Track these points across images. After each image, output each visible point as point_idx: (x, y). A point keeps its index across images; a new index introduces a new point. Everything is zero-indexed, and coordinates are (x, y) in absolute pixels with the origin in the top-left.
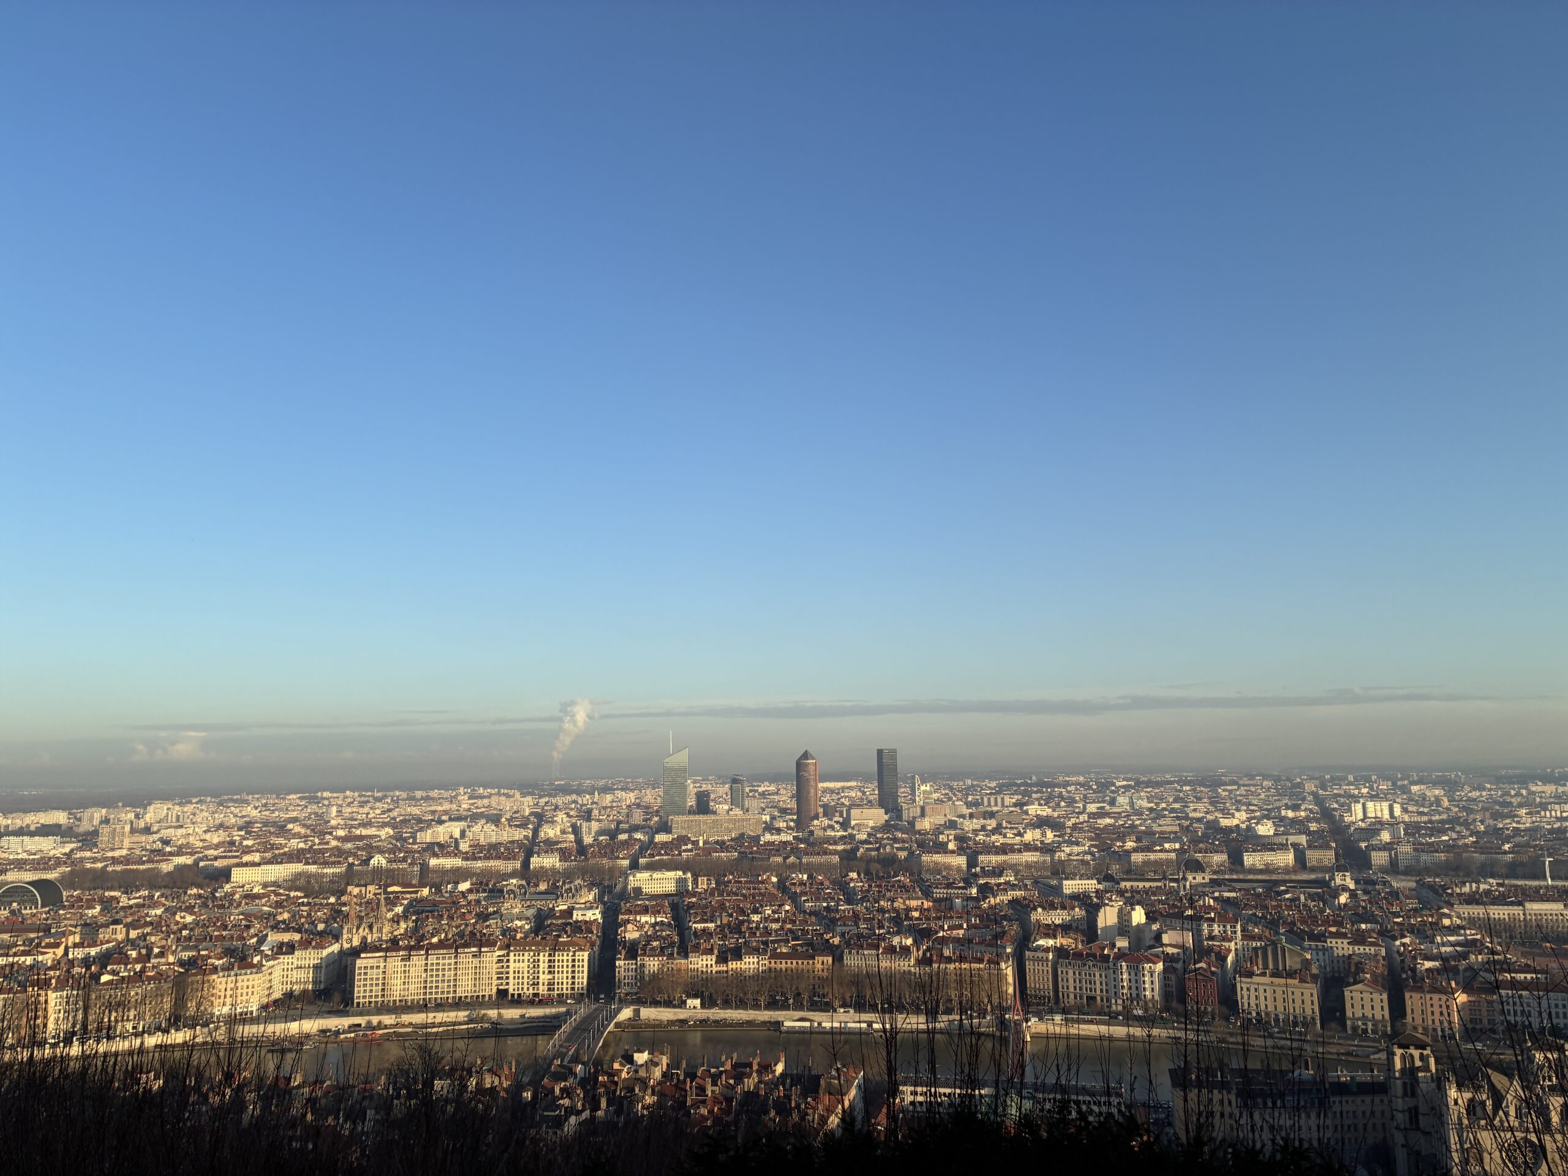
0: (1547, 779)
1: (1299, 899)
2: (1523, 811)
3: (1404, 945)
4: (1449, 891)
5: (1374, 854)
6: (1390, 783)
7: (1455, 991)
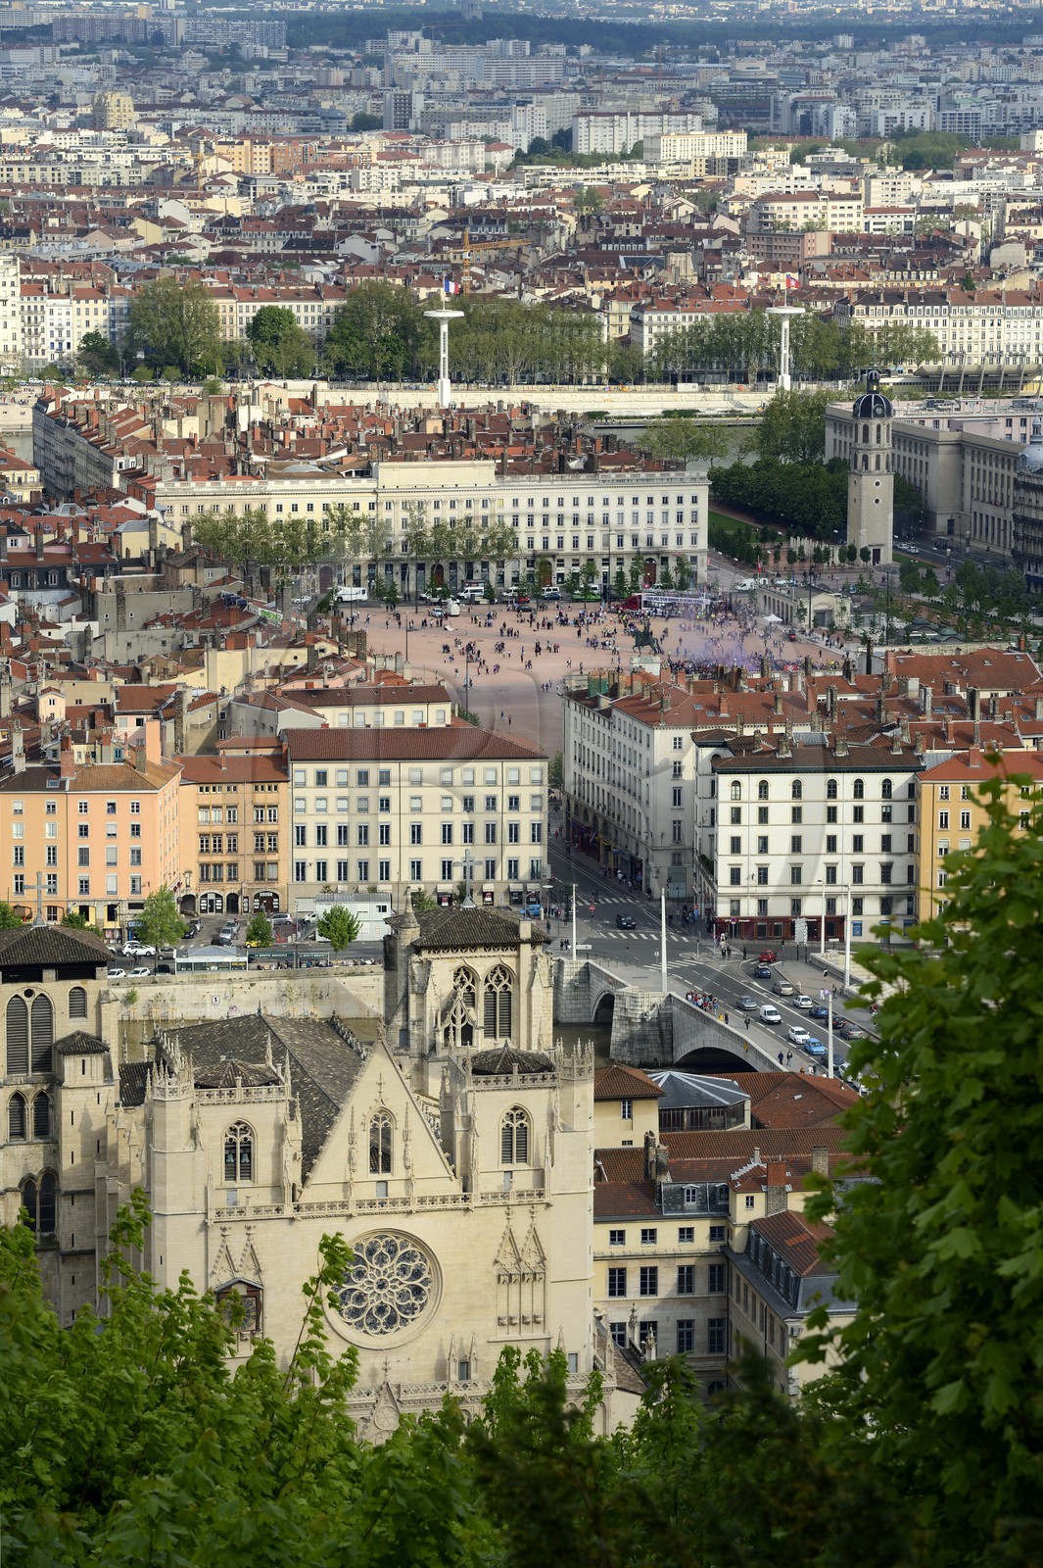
7: (166, 773)
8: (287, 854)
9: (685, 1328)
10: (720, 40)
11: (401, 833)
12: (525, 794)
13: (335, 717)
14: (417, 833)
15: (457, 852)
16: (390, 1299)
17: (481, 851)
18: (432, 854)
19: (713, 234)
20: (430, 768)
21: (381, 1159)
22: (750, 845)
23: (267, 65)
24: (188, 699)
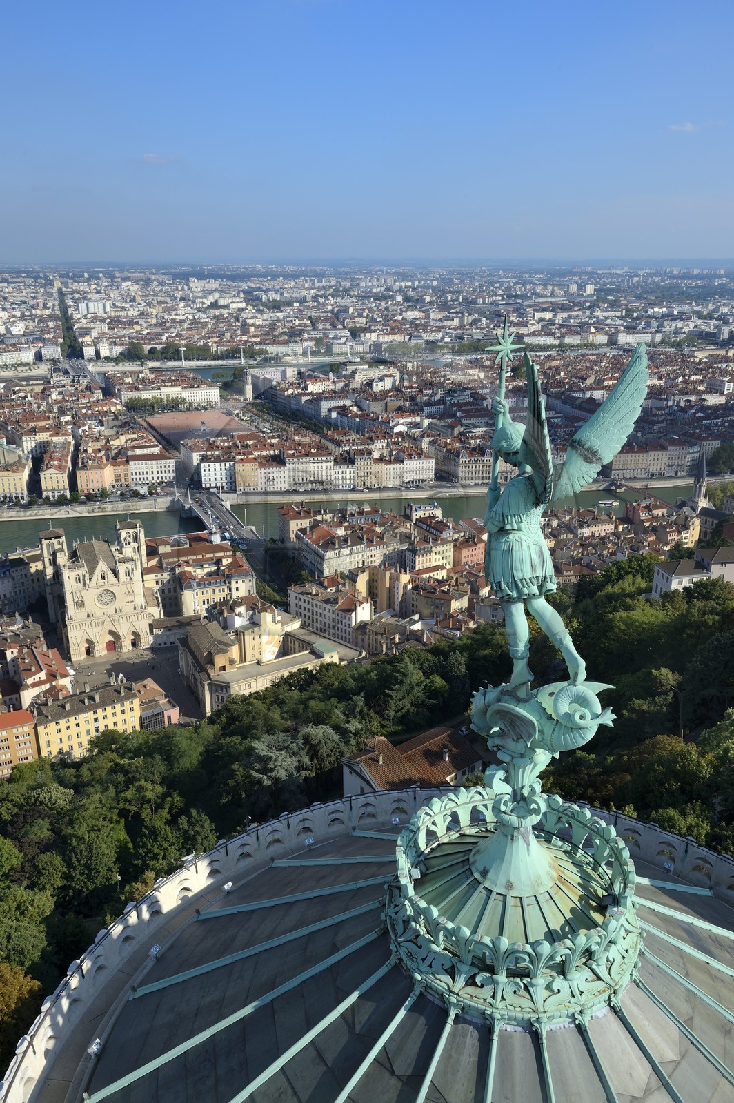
0: (201, 276)
1: (26, 397)
2: (182, 304)
3: (83, 431)
4: (121, 381)
5: (85, 348)
6: (110, 280)
7: (106, 465)
8: (130, 477)
9: (169, 590)
10: (247, 277)
11: (150, 472)
12: (171, 465)
13: (138, 452)
14: (152, 472)
15: (160, 475)
16: (107, 600)
17: (164, 475)
18: (155, 476)
19: (235, 326)
20: (154, 462)
21: (103, 578)
22: (207, 475)
23: (168, 284)
24: (113, 447)
